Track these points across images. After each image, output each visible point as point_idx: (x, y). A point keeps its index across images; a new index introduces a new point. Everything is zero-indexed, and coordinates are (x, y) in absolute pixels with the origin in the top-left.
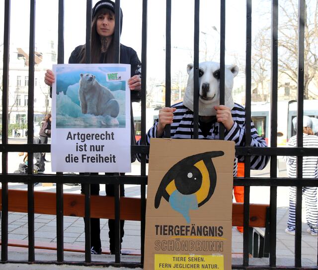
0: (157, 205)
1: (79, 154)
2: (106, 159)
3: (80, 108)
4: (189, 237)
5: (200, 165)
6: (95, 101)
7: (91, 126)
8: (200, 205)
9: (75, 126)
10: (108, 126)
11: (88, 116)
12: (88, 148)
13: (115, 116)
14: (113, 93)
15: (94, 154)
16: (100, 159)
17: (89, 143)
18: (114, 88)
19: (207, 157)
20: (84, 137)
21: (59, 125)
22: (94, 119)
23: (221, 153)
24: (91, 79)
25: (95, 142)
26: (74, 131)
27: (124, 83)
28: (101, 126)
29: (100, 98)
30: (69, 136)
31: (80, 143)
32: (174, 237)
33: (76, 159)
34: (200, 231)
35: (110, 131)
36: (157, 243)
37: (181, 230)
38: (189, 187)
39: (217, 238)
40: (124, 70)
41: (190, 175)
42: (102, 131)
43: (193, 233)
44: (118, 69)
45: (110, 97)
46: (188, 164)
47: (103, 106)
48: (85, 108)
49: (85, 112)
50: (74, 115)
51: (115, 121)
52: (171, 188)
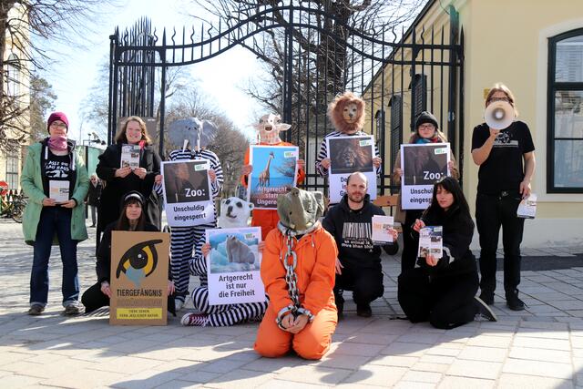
0: (118, 276)
1: (229, 291)
2: (248, 293)
3: (228, 259)
4: (139, 297)
5: (147, 249)
6: (238, 253)
7: (236, 271)
8: (147, 276)
9: (224, 271)
10: (248, 270)
11: (233, 263)
12: (235, 286)
13: (252, 263)
14: (250, 247)
15: (239, 290)
16: (244, 293)
17: (235, 282)
18: (250, 244)
19: (151, 244)
20: (231, 279)
21: (212, 271)
22: (238, 266)
23: (161, 241)
24: (234, 238)
25: (239, 282)
26: (224, 275)
27: (257, 240)
28: (243, 270)
29: (241, 251)
30: (221, 279)
31: (229, 283)
32: (130, 297)
33: (227, 294)
34: (147, 293)
35: (249, 273)
36: (119, 301)
37: (134, 293)
38: (139, 264)
39: (158, 297)
40: (256, 231)
41: (140, 256)
42: (244, 274)
43: (142, 294)
44: (253, 231)
45: (248, 250)
46: (138, 248)
47: (243, 257)
48: (231, 258)
49: (231, 261)
50: (223, 263)
51: (252, 266)
52: (127, 265)
